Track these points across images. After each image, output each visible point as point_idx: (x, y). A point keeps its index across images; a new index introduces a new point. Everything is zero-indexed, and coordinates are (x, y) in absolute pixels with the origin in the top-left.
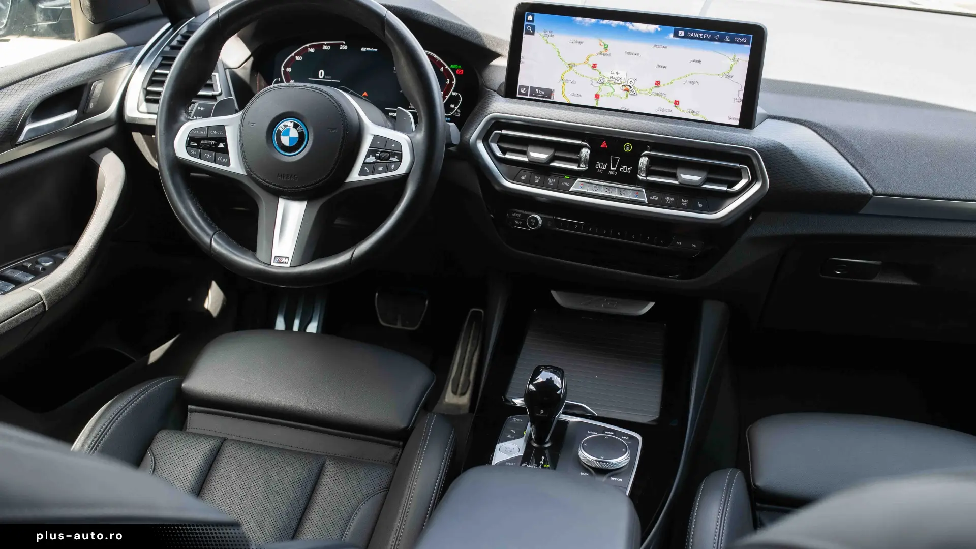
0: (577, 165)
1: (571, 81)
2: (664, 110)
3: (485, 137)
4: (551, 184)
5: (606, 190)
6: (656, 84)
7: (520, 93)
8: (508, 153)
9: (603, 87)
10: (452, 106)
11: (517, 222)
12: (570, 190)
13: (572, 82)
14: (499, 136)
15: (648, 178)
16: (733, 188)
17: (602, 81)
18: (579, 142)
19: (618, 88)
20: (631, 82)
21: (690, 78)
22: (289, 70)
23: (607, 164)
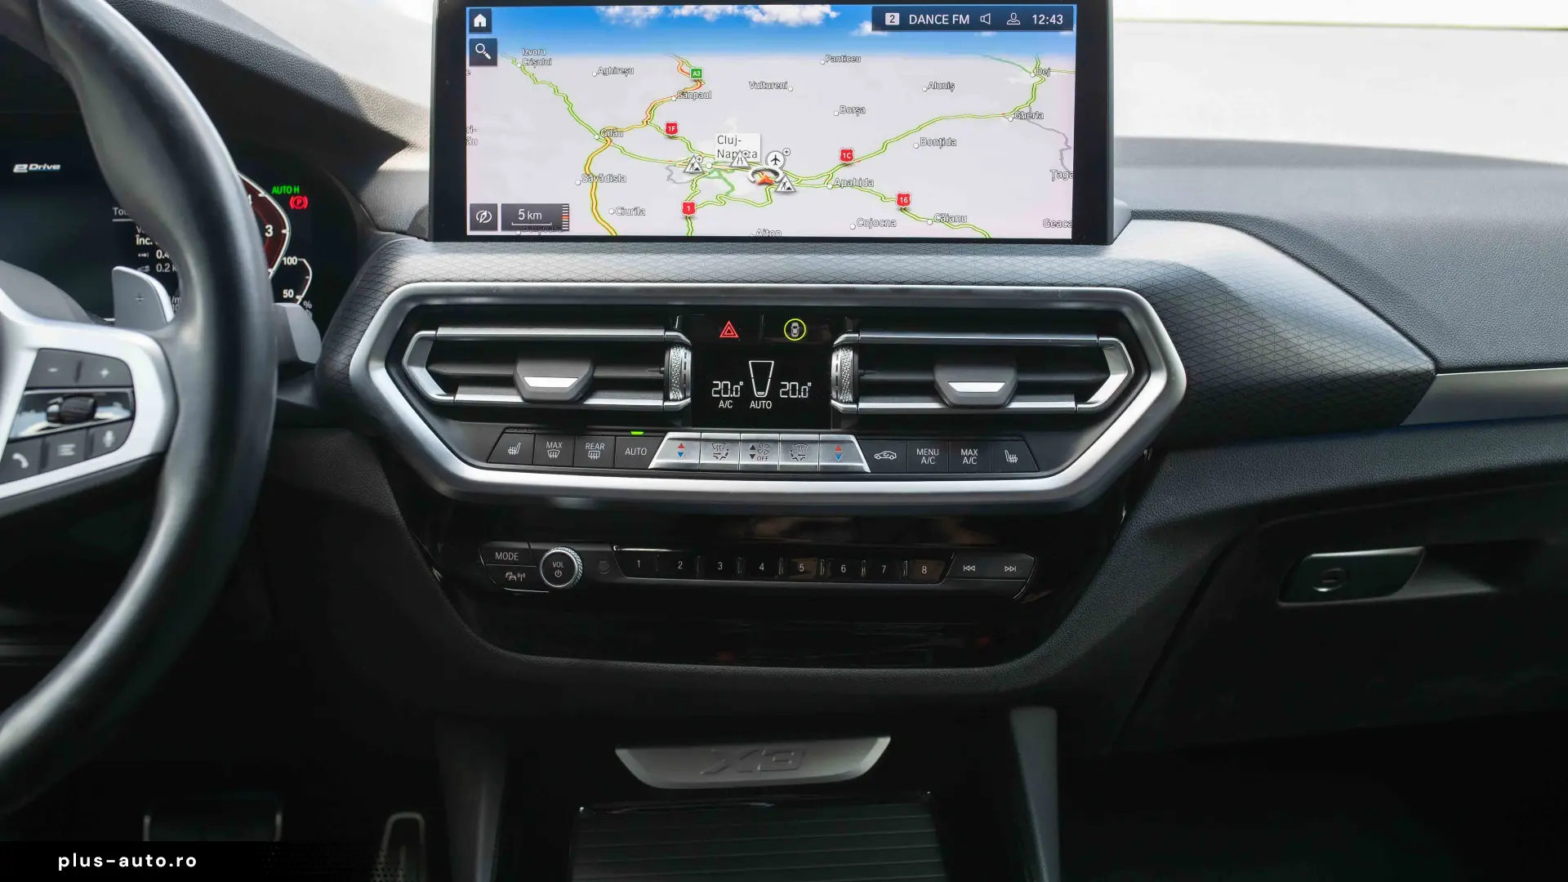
0: (661, 395)
1: (611, 175)
2: (871, 223)
3: (392, 355)
4: (593, 457)
5: (752, 452)
6: (842, 158)
7: (476, 226)
8: (460, 389)
9: (702, 181)
10: (288, 294)
11: (510, 576)
12: (652, 466)
13: (613, 179)
14: (430, 345)
15: (862, 405)
16: (1091, 400)
17: (696, 166)
18: (660, 333)
19: (742, 183)
20: (776, 159)
21: (932, 133)
23: (741, 383)
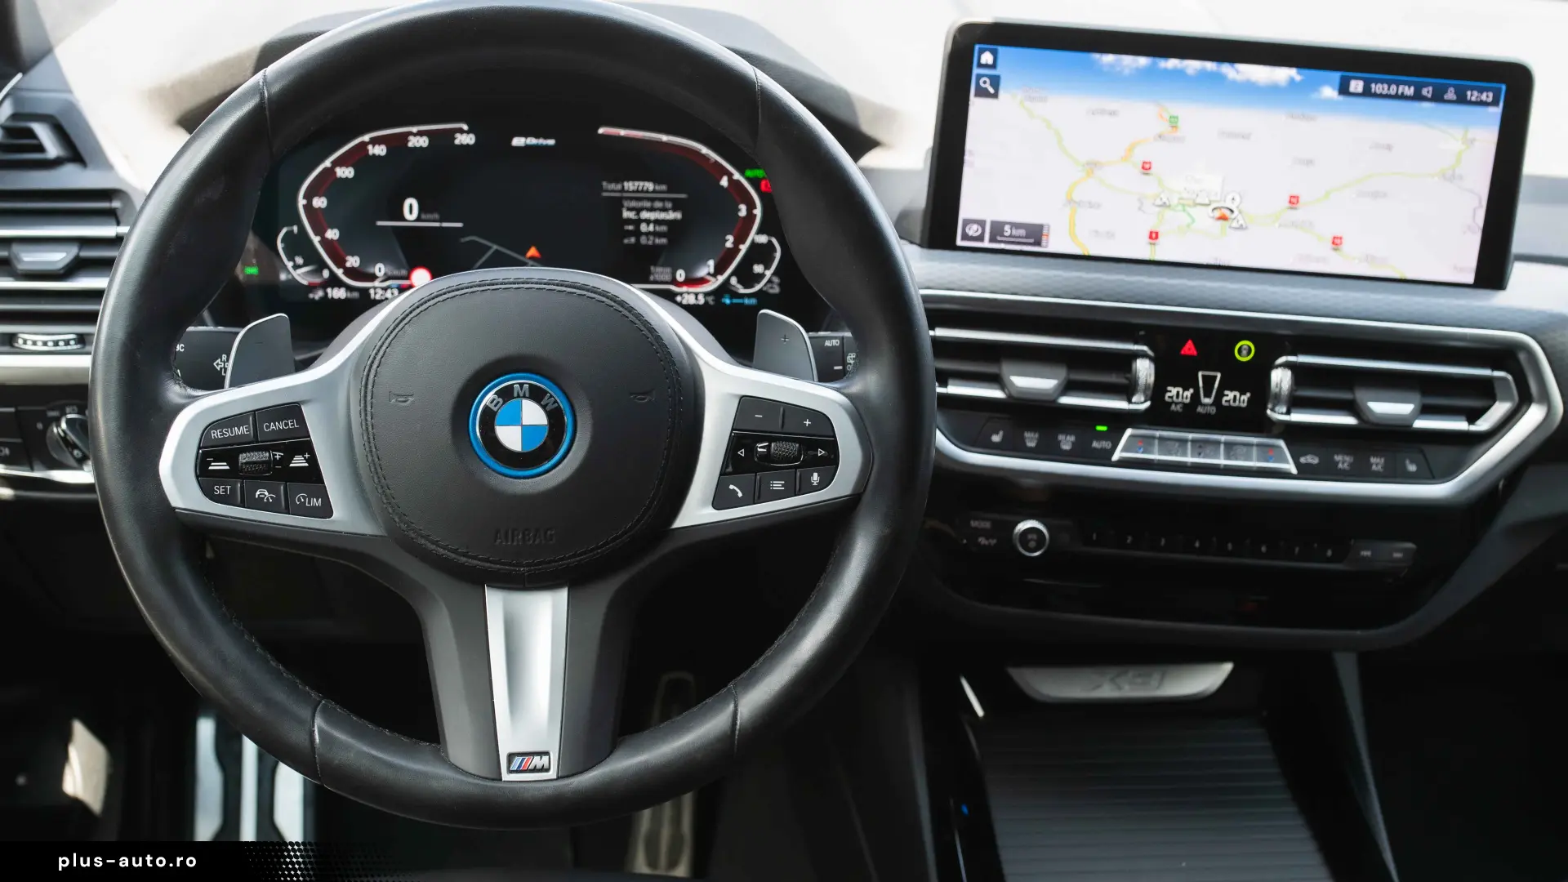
0: (1125, 399)
1: (1090, 203)
2: (1309, 259)
4: (1066, 447)
5: (1200, 450)
6: (1290, 202)
7: (965, 237)
8: (950, 381)
9: (1168, 213)
10: (758, 269)
11: (982, 540)
12: (1115, 457)
13: (1091, 205)
15: (1293, 417)
16: (1481, 423)
17: (1164, 200)
18: (1128, 346)
19: (1202, 217)
20: (1233, 199)
21: (1369, 186)
22: (320, 202)
23: (1191, 391)
